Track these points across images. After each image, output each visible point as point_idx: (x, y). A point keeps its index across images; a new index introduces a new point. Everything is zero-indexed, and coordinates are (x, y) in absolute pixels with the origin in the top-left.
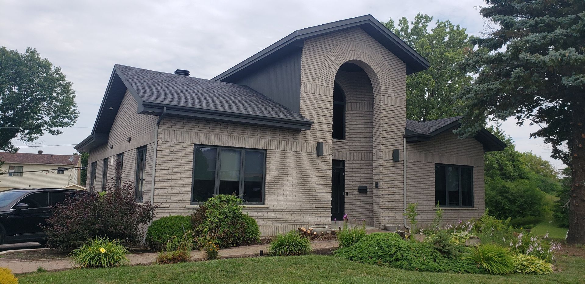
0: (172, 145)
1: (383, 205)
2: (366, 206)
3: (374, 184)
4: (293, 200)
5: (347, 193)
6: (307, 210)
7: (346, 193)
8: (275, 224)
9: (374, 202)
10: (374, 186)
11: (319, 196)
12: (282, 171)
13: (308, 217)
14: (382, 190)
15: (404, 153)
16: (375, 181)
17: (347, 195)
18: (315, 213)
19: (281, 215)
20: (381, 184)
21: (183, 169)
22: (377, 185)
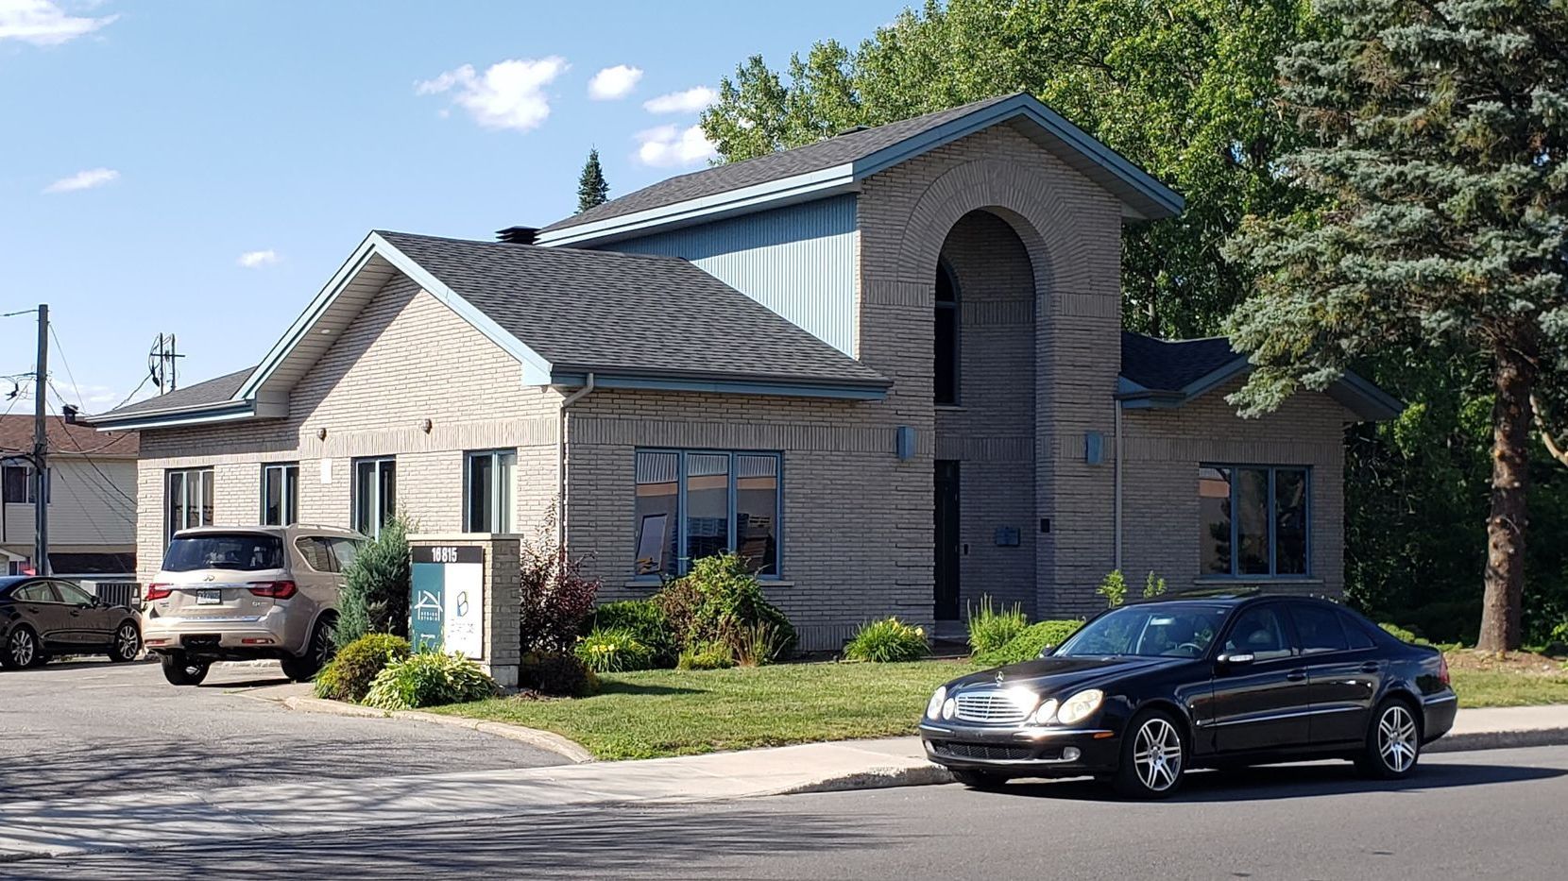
0: (593, 452)
1: (1059, 575)
2: (1017, 580)
3: (1039, 523)
4: (844, 568)
5: (966, 547)
6: (877, 592)
7: (962, 549)
8: (807, 623)
9: (1039, 568)
10: (1039, 527)
11: (904, 557)
12: (819, 501)
13: (880, 607)
14: (1058, 536)
15: (1115, 441)
16: (1041, 515)
17: (966, 552)
18: (897, 597)
19: (819, 603)
20: (1058, 521)
21: (616, 503)
22: (1046, 526)
